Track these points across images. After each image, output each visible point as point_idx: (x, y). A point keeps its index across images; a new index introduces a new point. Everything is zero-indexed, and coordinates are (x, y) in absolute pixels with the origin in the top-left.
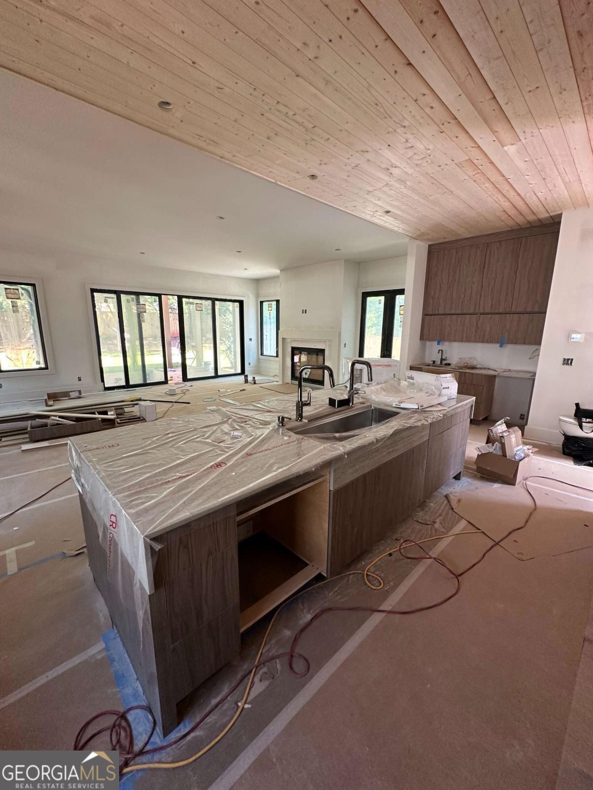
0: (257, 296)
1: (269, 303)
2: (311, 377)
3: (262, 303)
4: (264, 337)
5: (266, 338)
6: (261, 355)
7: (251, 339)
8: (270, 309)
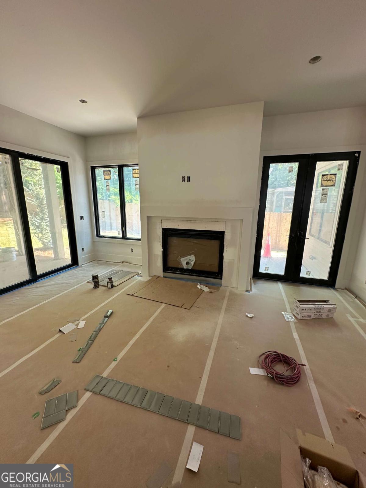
0: (86, 160)
1: (105, 169)
2: (198, 268)
3: (93, 169)
4: (100, 214)
5: (104, 214)
6: (97, 236)
7: (82, 218)
8: (107, 177)
